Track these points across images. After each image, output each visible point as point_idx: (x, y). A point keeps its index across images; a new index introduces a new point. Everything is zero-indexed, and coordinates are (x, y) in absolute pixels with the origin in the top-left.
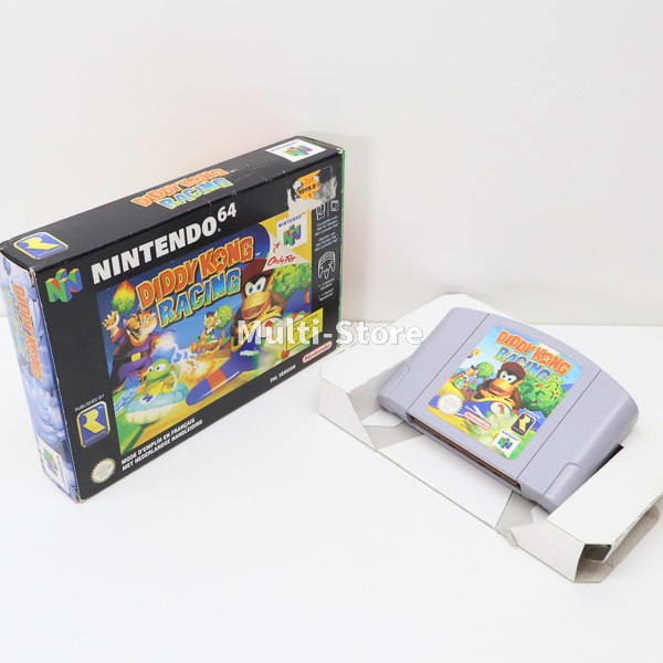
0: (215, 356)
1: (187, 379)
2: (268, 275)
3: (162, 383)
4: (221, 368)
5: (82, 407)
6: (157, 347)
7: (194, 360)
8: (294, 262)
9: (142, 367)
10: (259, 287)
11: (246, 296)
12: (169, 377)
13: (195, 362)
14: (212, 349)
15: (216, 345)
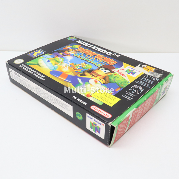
0: (73, 71)
1: (60, 68)
2: (111, 72)
3: (55, 62)
4: (69, 76)
5: (41, 50)
6: (67, 56)
7: (67, 66)
8: (124, 77)
9: (58, 56)
10: (105, 71)
11: (99, 69)
12: (58, 63)
13: (67, 67)
14: (74, 69)
15: (77, 70)
